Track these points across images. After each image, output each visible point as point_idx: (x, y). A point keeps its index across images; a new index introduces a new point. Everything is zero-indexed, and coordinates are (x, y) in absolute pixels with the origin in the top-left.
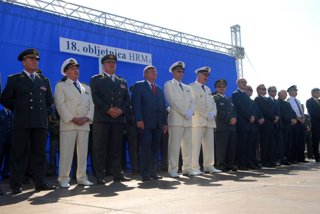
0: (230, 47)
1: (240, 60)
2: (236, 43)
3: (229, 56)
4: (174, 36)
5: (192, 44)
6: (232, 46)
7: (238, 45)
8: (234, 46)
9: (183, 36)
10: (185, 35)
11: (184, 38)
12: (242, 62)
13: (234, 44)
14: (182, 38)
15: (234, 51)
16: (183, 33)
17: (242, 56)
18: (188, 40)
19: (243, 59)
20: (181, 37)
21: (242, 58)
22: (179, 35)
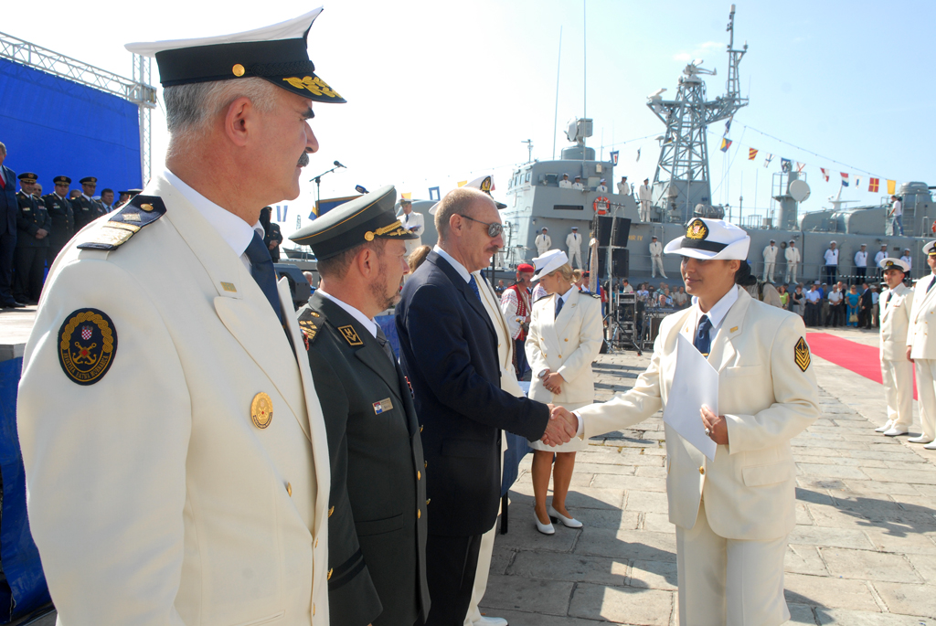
0: (131, 83)
1: (146, 110)
2: (142, 78)
3: (126, 101)
4: (14, 46)
5: (52, 69)
6: (133, 81)
7: (147, 82)
8: (137, 83)
9: (32, 48)
10: (37, 49)
11: (36, 52)
12: (150, 114)
13: (138, 80)
14: (32, 54)
15: (138, 90)
16: (34, 46)
17: (151, 104)
18: (42, 57)
19: (152, 110)
20: (30, 51)
21: (150, 107)
22: (27, 46)
